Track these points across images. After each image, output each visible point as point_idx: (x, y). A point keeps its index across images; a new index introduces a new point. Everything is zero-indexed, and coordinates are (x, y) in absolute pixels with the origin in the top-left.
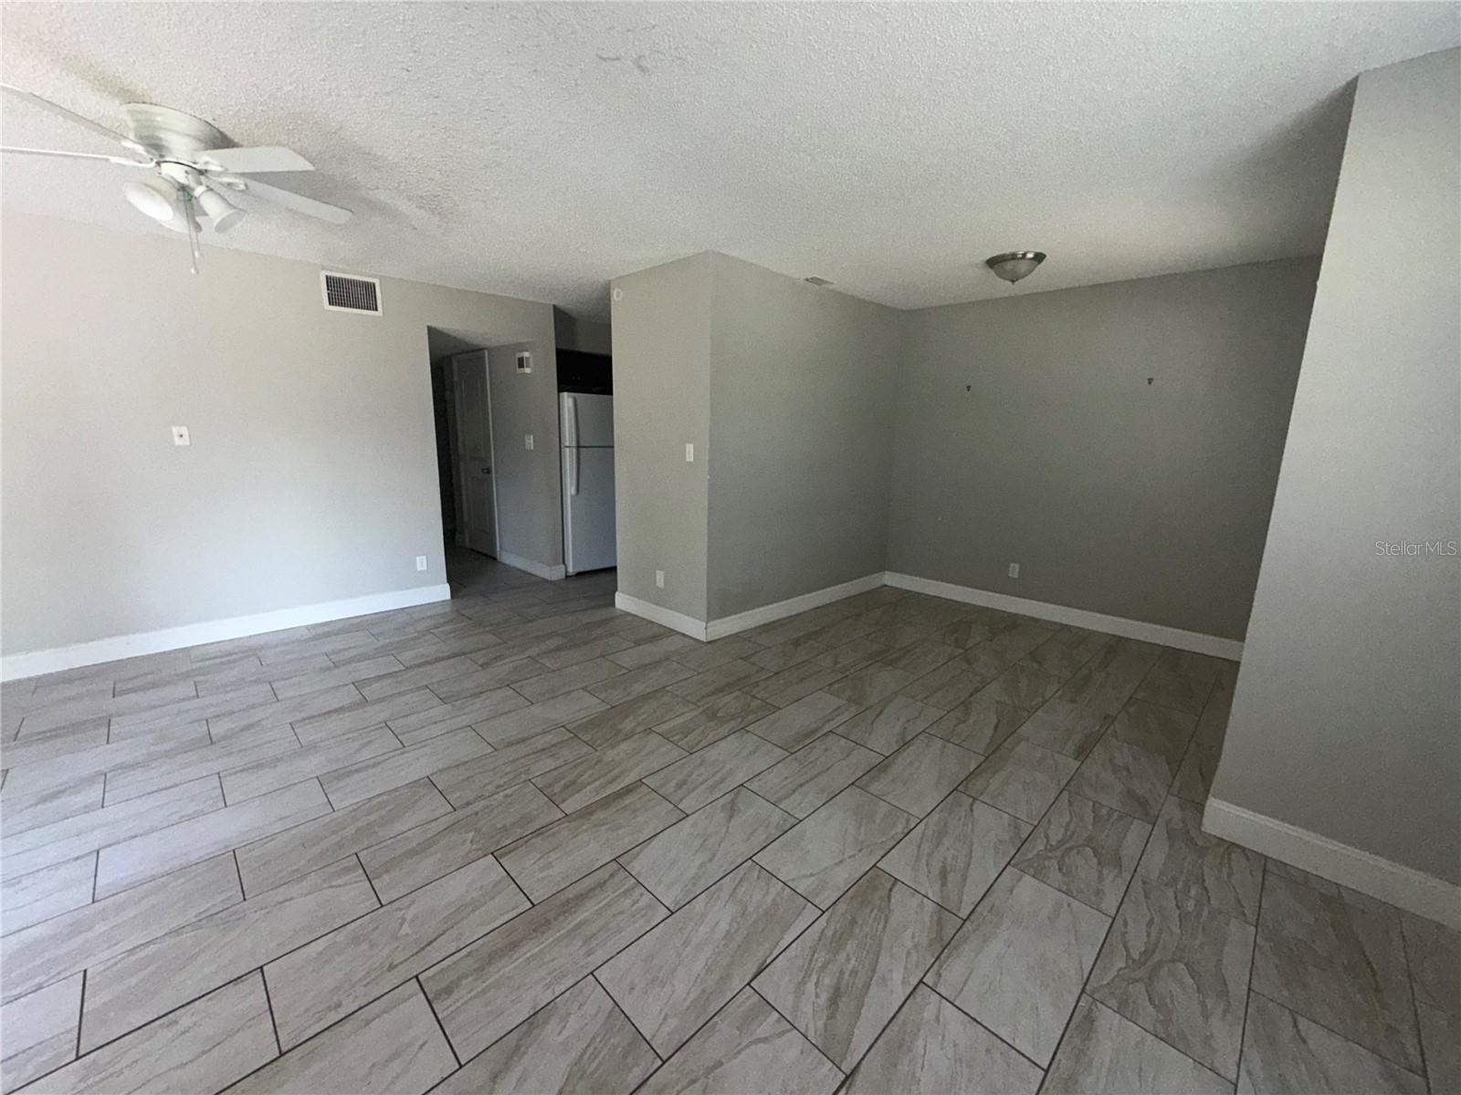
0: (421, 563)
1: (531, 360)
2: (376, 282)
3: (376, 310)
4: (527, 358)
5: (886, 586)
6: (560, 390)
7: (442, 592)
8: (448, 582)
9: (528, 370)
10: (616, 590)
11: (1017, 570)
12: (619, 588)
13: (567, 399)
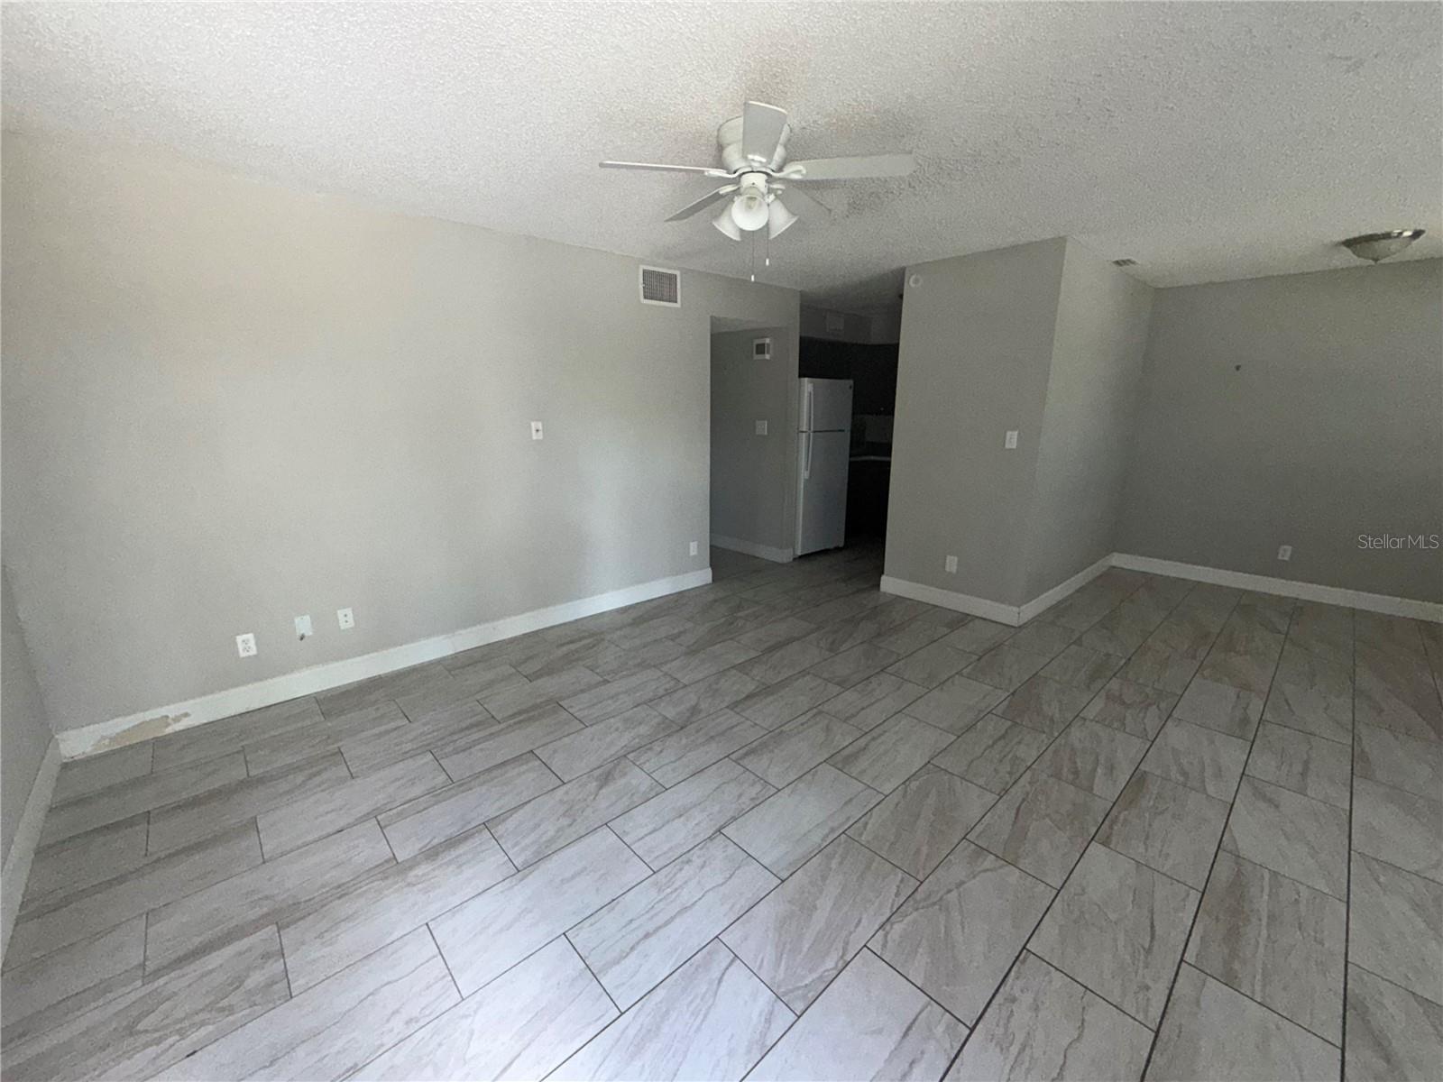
0: (693, 549)
1: (771, 347)
2: (678, 273)
3: (676, 302)
4: (768, 345)
5: (1114, 567)
6: (802, 375)
7: (704, 576)
8: (711, 565)
9: (767, 357)
10: (883, 573)
11: (1289, 553)
12: (885, 572)
13: (808, 385)
